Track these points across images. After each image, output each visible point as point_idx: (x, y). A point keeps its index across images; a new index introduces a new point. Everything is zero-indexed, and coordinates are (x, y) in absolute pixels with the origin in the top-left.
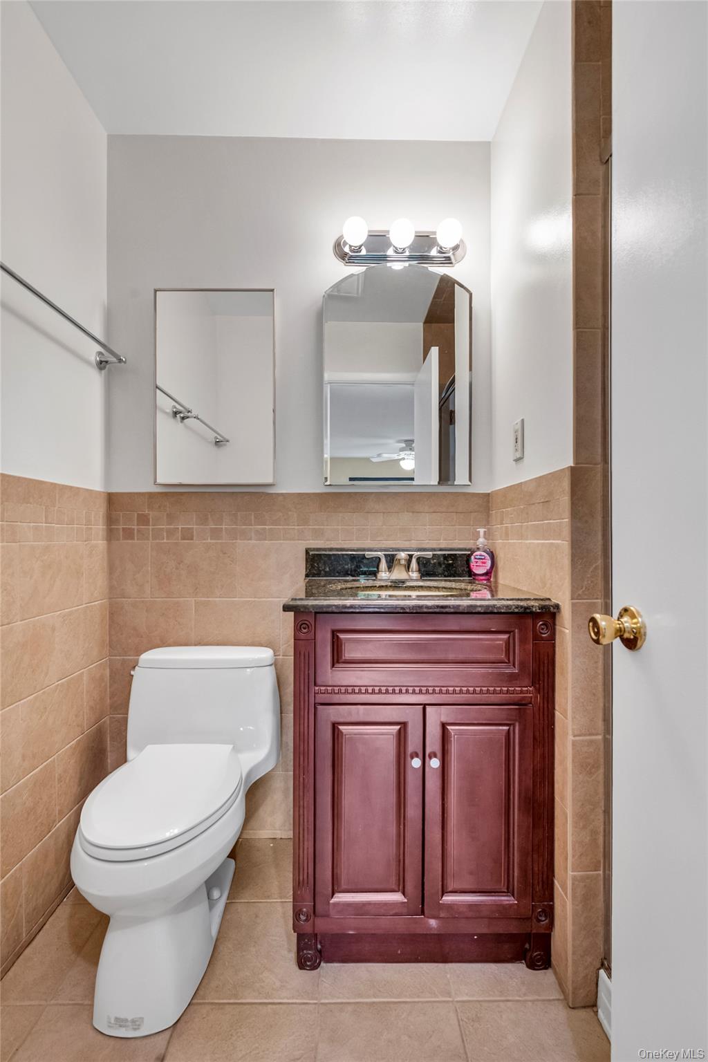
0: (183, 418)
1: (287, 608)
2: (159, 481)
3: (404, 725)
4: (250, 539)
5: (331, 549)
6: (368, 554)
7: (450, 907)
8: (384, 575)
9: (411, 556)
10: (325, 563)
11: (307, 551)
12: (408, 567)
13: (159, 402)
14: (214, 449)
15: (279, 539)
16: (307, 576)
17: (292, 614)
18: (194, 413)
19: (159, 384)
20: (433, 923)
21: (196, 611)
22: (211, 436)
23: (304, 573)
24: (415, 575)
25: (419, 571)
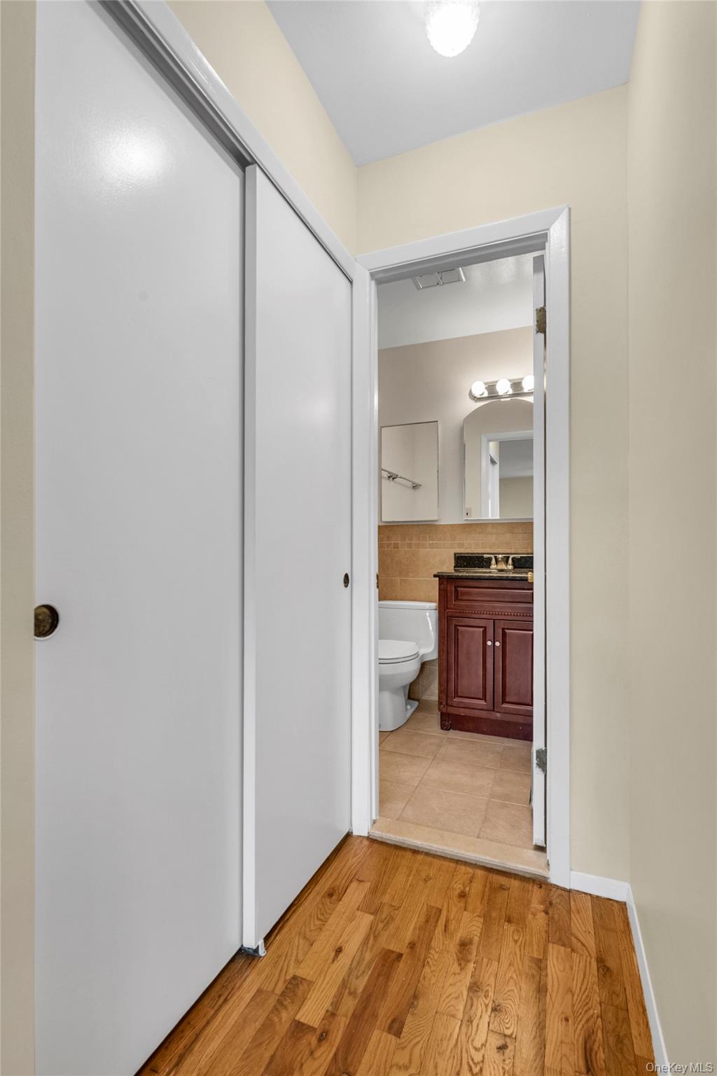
0: (393, 479)
1: (435, 576)
2: (383, 520)
3: (485, 628)
4: (426, 548)
5: (467, 553)
6: (485, 556)
7: (504, 708)
8: (493, 566)
9: (509, 557)
10: (464, 561)
11: (455, 554)
12: (507, 562)
13: (383, 475)
14: (413, 490)
15: (440, 548)
16: (455, 567)
17: (438, 579)
18: (399, 476)
19: (383, 467)
20: (498, 715)
21: (401, 585)
22: (410, 484)
23: (453, 565)
24: (510, 567)
25: (513, 565)
